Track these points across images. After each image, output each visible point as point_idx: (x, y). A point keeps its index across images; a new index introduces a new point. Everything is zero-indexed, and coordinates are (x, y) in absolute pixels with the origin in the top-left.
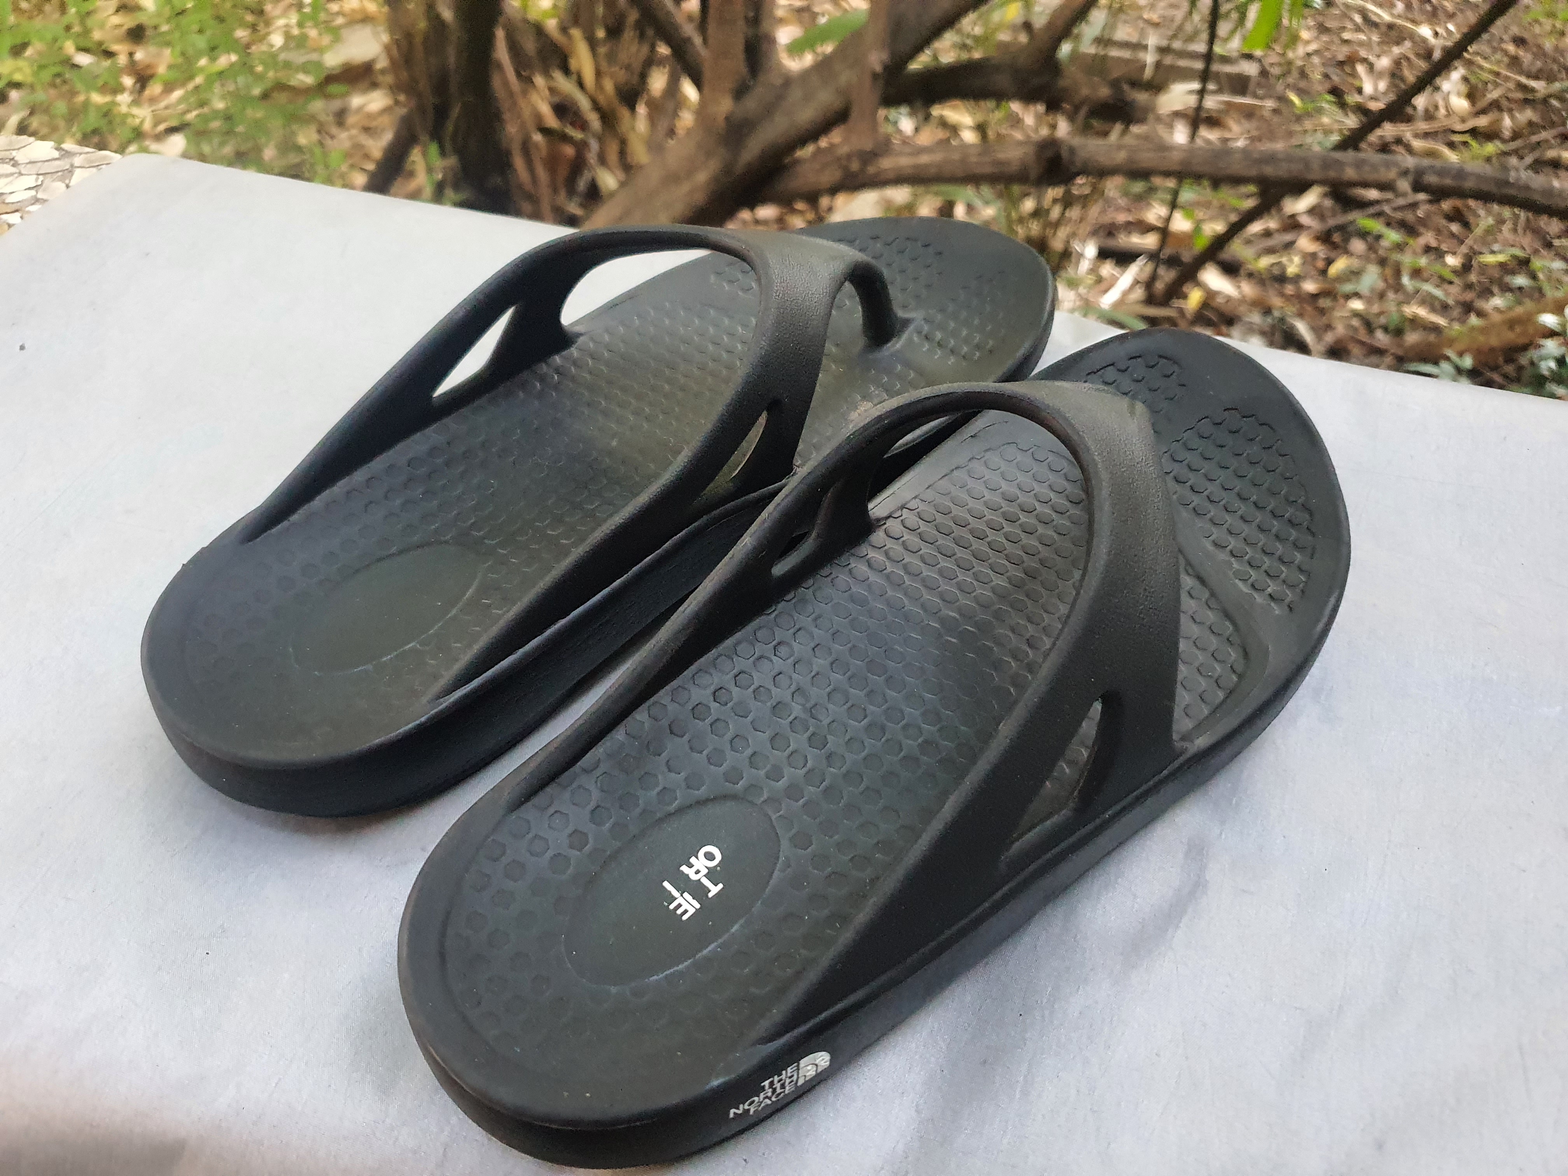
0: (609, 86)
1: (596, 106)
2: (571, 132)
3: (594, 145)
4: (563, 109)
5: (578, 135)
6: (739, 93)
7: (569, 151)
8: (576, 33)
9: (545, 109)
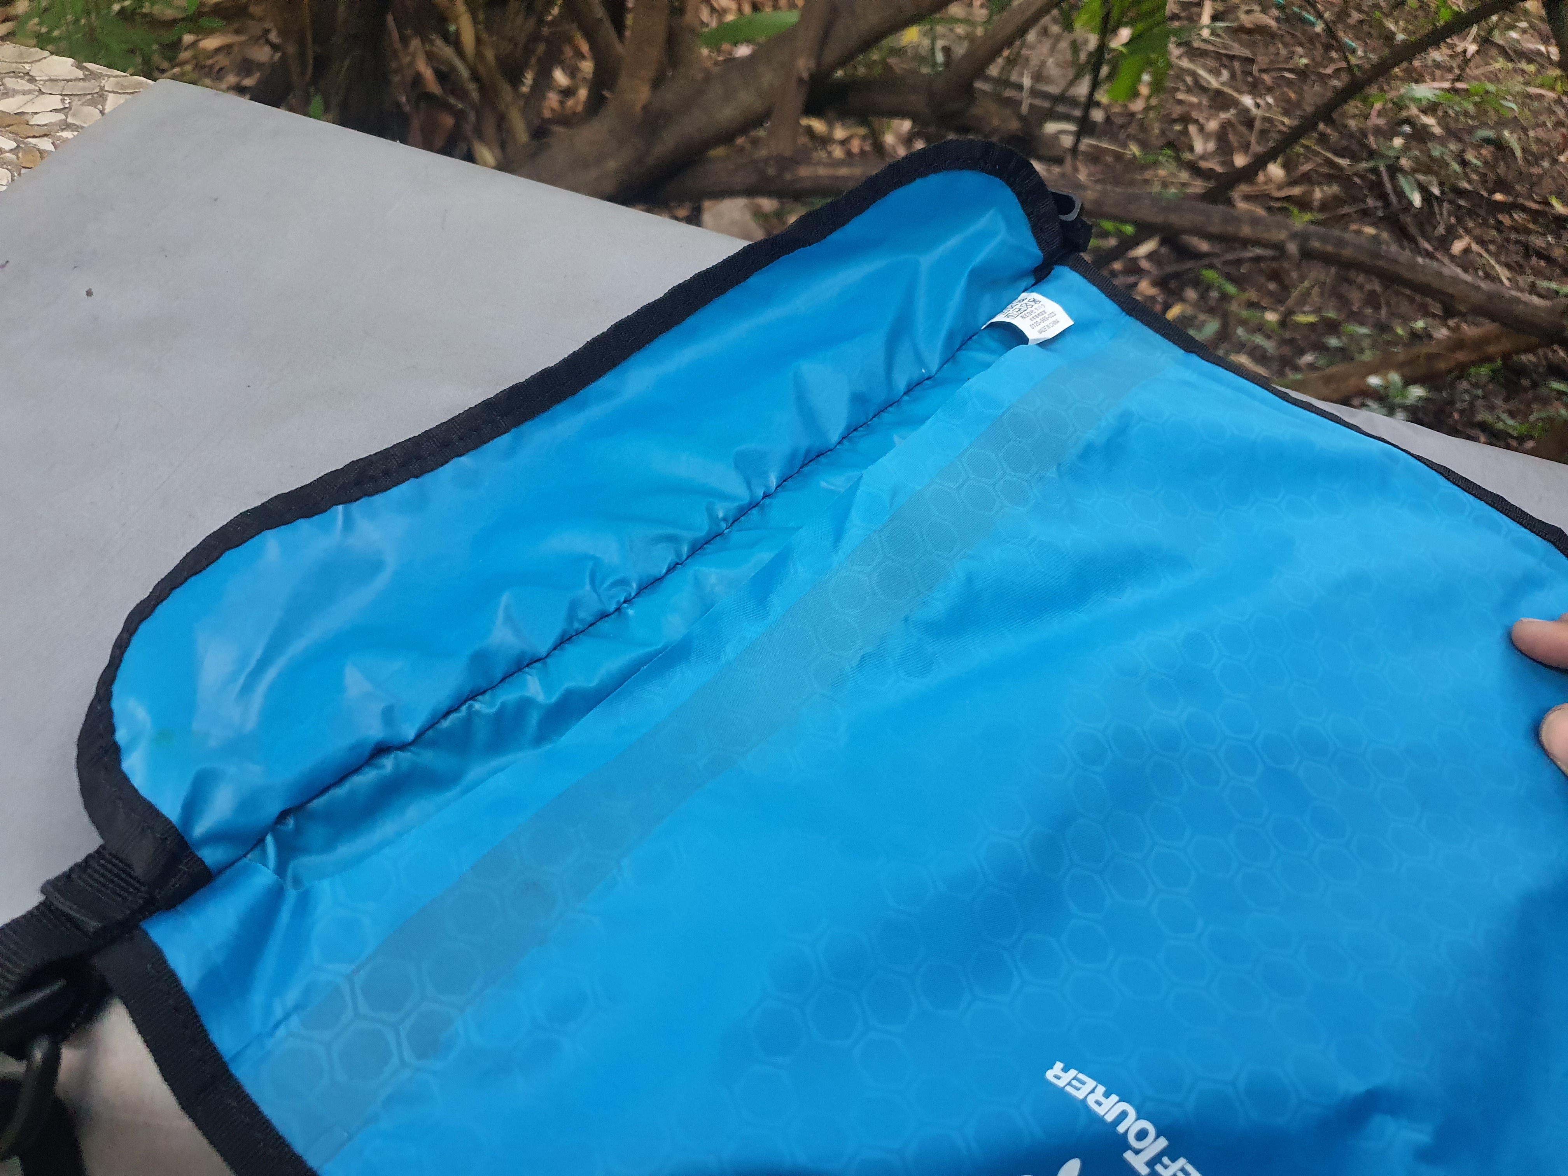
0: (490, 55)
1: (475, 77)
2: (452, 100)
3: (472, 116)
4: (444, 76)
5: (459, 105)
6: (657, 83)
7: (449, 119)
9: (428, 74)
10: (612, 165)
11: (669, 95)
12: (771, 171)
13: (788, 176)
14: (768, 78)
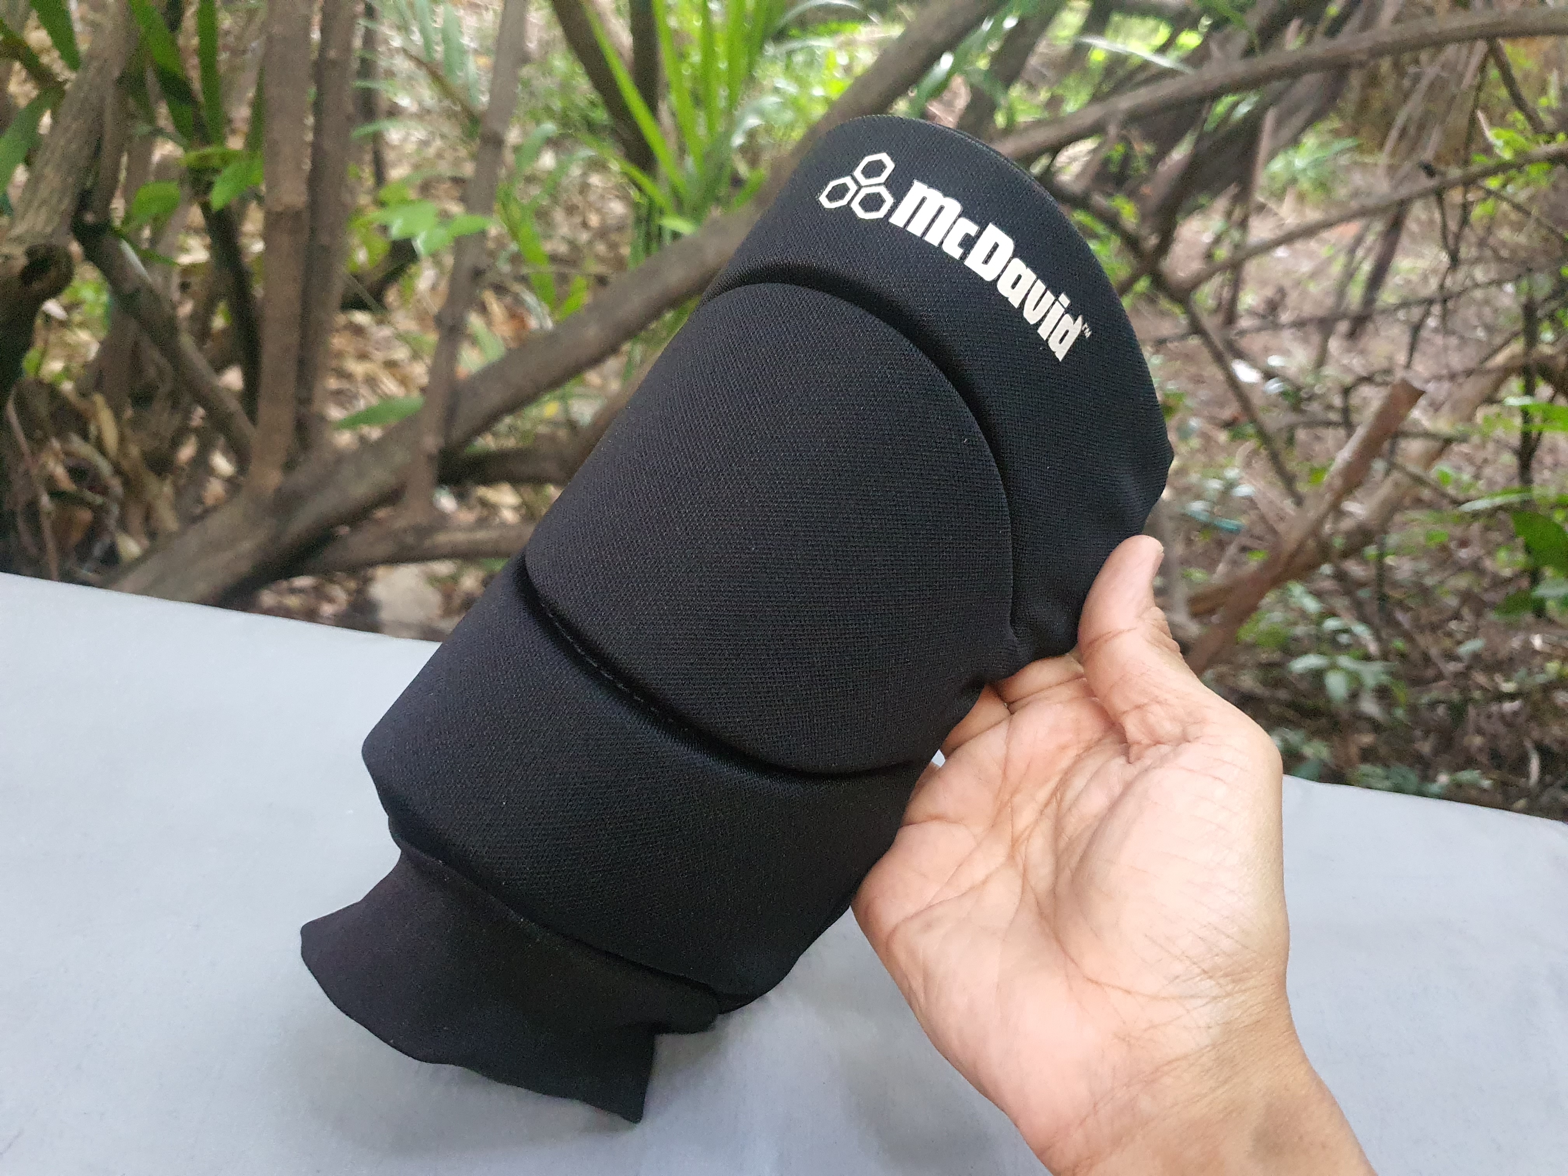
0: (134, 451)
1: (118, 470)
2: (89, 495)
3: (115, 510)
4: (79, 472)
5: (99, 500)
6: (289, 466)
7: (85, 516)
8: (99, 399)
9: (60, 472)
10: (247, 546)
11: (301, 477)
12: (410, 540)
13: (428, 543)
14: (400, 456)
